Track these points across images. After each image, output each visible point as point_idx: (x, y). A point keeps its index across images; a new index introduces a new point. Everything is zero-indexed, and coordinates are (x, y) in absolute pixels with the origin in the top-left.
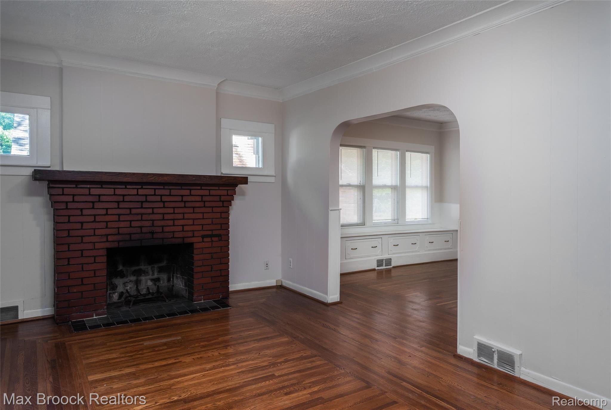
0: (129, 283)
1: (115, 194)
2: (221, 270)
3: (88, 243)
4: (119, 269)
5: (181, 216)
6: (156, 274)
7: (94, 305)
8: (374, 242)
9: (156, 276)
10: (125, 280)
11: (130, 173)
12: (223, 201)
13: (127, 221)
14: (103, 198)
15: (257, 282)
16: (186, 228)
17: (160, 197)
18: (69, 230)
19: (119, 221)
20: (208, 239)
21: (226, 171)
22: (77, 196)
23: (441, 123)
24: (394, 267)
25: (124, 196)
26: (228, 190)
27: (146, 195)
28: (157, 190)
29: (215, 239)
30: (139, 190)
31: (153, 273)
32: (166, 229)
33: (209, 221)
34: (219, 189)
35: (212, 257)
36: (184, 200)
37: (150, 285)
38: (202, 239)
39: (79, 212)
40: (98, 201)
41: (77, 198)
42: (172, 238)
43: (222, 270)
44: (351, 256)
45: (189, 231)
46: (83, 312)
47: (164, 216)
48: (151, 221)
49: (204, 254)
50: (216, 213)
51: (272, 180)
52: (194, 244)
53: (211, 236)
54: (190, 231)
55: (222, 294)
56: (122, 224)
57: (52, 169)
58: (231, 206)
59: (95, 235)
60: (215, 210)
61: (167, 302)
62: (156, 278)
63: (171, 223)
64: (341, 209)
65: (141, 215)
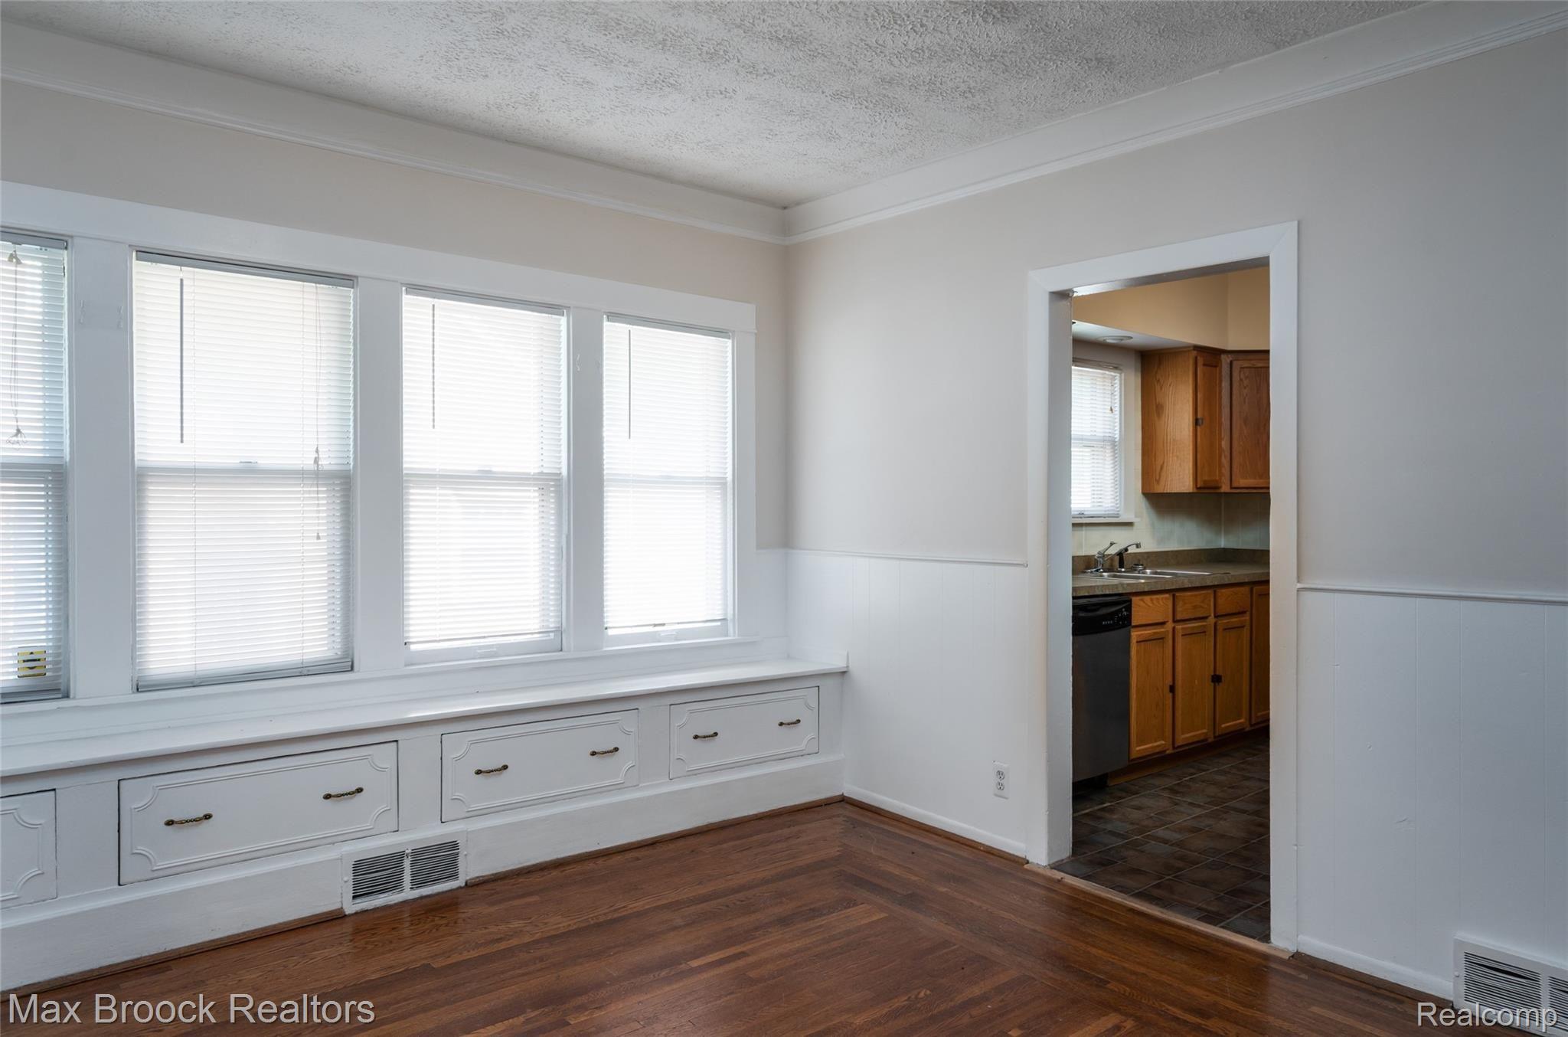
8: (340, 771)
23: (785, 208)
24: (472, 885)
44: (161, 865)
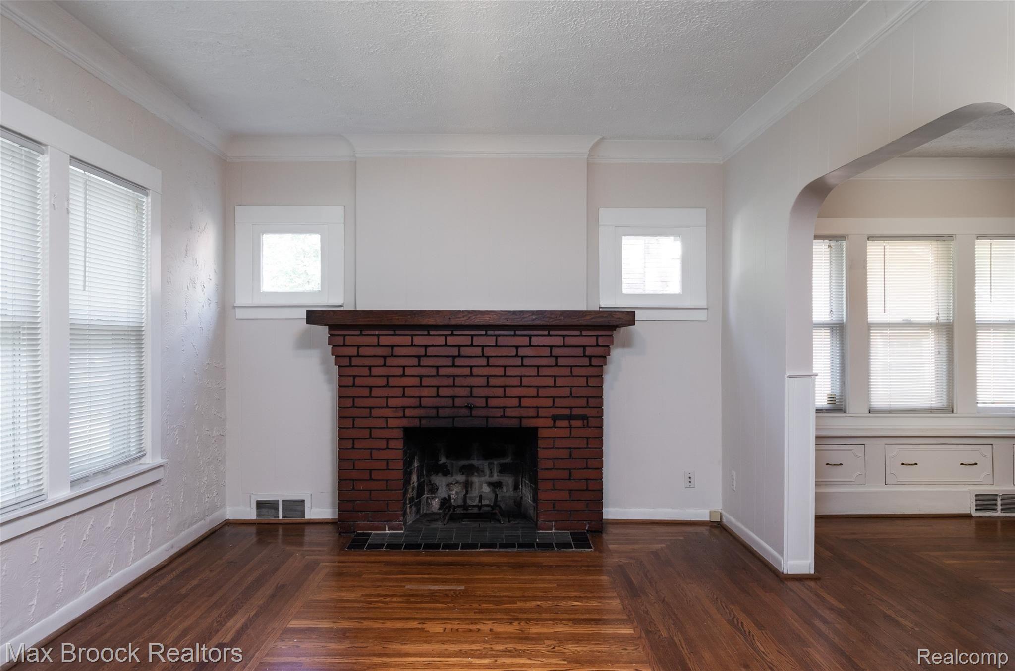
0: (454, 484)
1: (414, 344)
2: (587, 480)
3: (379, 418)
4: (441, 462)
5: (516, 382)
6: (495, 475)
7: (386, 512)
9: (496, 478)
10: (450, 479)
11: (432, 311)
12: (590, 357)
13: (433, 386)
14: (397, 351)
15: (670, 510)
16: (525, 402)
17: (480, 348)
18: (354, 397)
19: (421, 386)
20: (565, 423)
21: (607, 301)
22: (363, 347)
25: (426, 347)
26: (597, 336)
27: (459, 346)
28: (475, 338)
29: (574, 423)
30: (448, 338)
31: (491, 473)
32: (492, 402)
33: (566, 392)
34: (581, 335)
35: (571, 455)
36: (520, 354)
37: (487, 492)
38: (552, 422)
39: (366, 371)
40: (390, 355)
41: (362, 351)
42: (501, 417)
43: (589, 480)
44: (900, 479)
45: (530, 407)
46: (372, 522)
47: (489, 380)
48: (467, 388)
49: (556, 448)
50: (578, 378)
51: (702, 315)
52: (539, 429)
53: (570, 418)
54: (533, 407)
55: (588, 524)
56: (425, 392)
57: (345, 309)
58: (606, 365)
59: (387, 407)
60: (576, 371)
61: (503, 524)
62: (496, 482)
63: (500, 392)
64: (817, 375)
65: (452, 378)
